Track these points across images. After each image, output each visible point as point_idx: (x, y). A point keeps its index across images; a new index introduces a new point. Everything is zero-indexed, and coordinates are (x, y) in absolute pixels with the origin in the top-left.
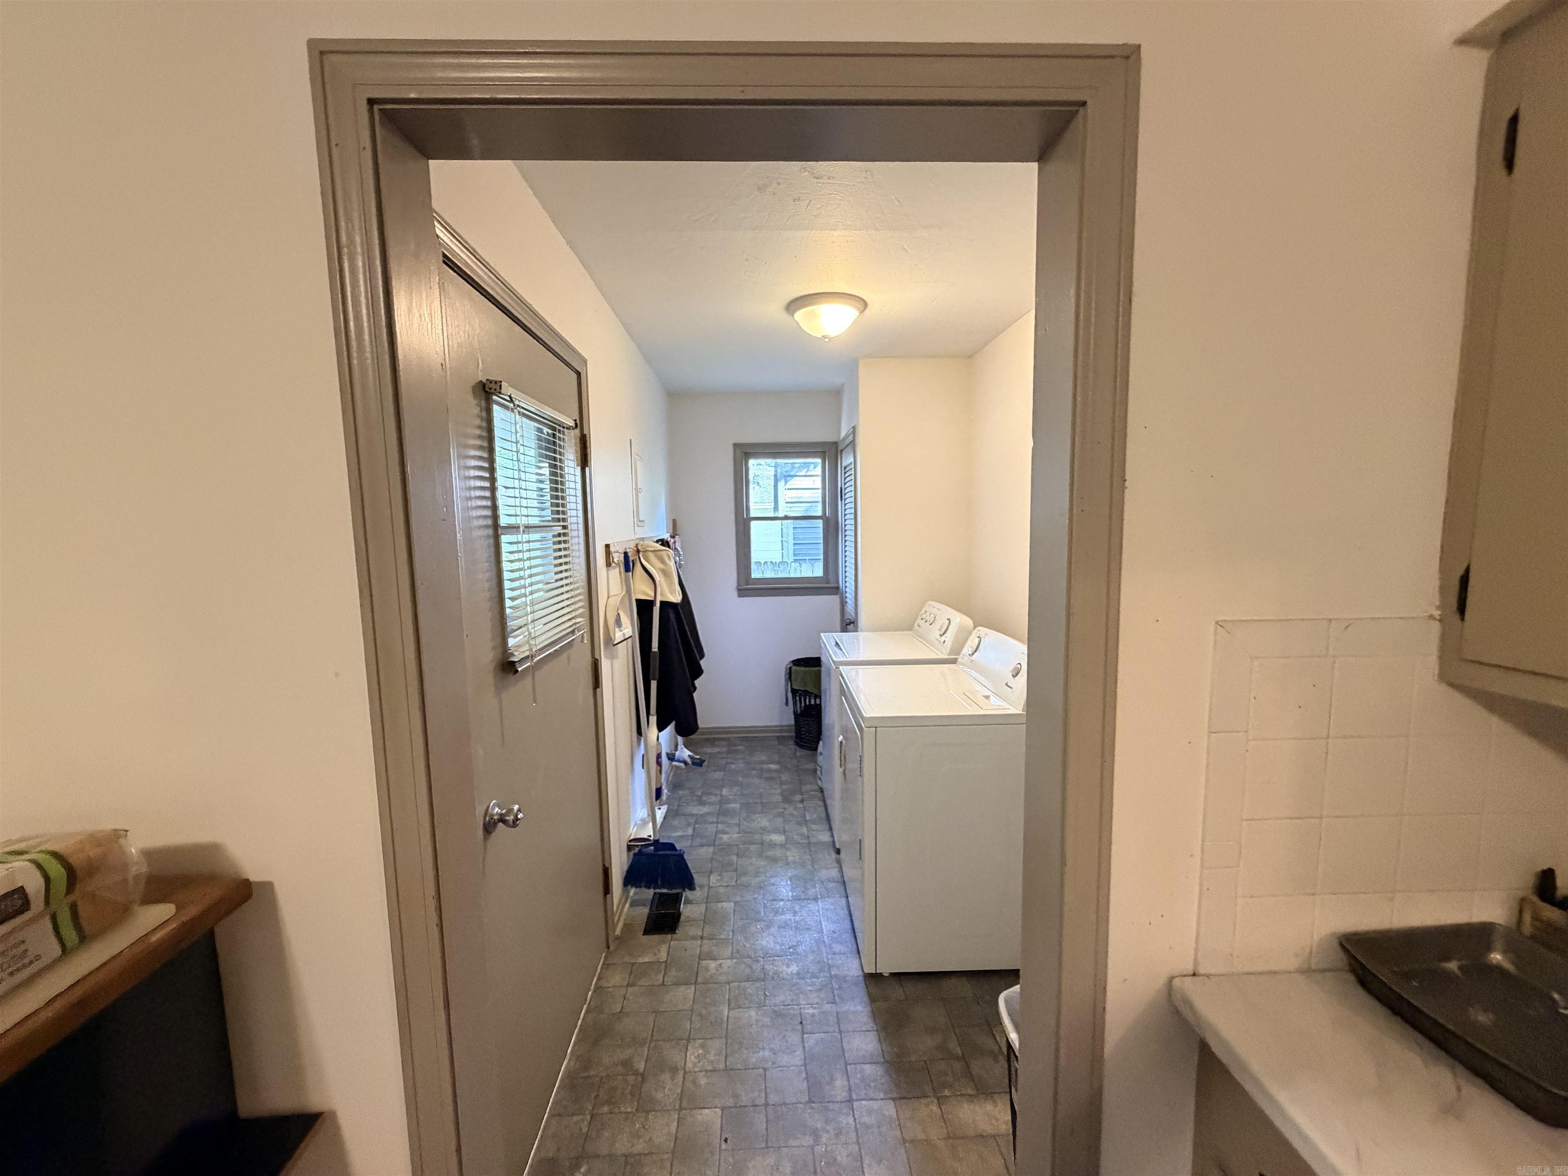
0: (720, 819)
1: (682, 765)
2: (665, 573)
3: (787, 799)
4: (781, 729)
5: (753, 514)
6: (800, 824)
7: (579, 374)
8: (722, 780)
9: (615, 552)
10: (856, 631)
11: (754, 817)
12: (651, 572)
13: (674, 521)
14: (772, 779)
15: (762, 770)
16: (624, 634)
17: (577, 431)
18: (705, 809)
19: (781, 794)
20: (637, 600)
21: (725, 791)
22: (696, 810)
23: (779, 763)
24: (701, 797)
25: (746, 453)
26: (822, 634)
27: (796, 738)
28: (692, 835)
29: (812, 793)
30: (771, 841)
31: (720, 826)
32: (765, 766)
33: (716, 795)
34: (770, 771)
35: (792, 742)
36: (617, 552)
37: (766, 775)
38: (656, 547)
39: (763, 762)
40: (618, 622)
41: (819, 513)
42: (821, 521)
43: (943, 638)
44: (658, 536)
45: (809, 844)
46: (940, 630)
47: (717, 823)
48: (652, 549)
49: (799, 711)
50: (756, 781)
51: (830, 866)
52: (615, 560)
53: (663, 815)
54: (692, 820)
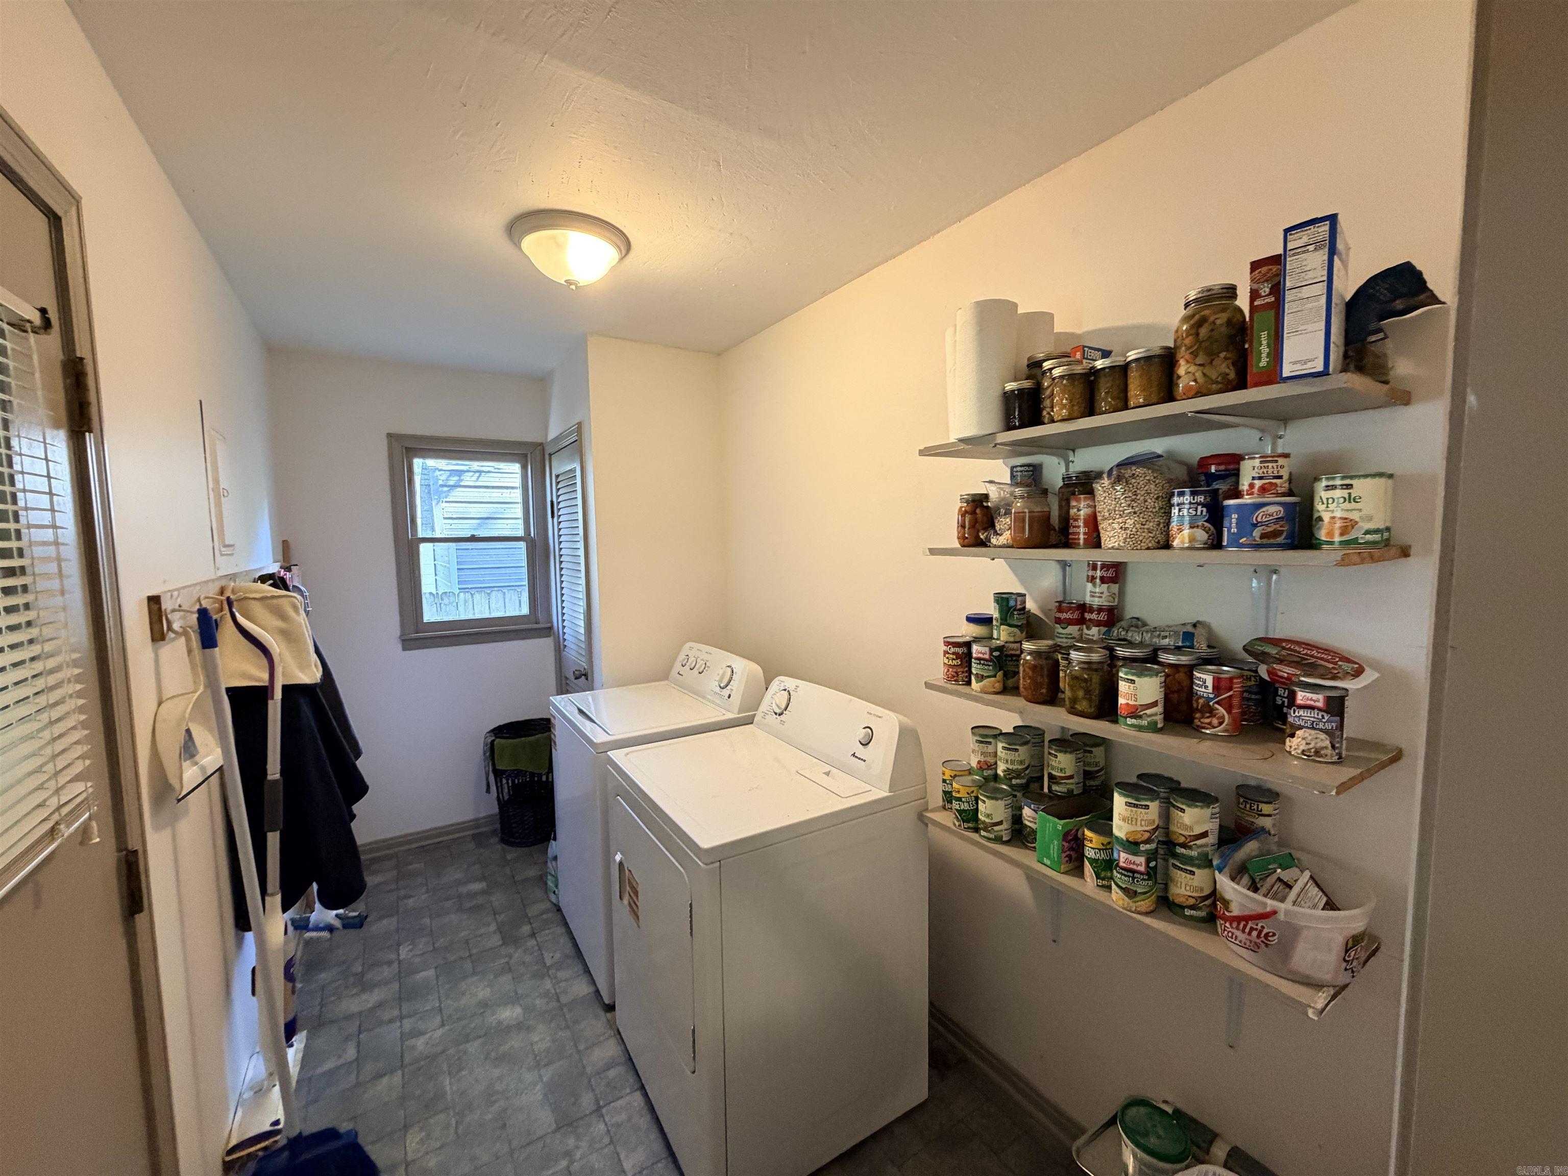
0: (406, 1008)
1: (325, 934)
2: (288, 636)
3: (509, 938)
4: (476, 823)
5: (421, 534)
6: (540, 976)
7: (55, 221)
8: (397, 930)
9: (174, 611)
10: (591, 688)
11: (463, 986)
12: (262, 641)
13: (285, 544)
14: (478, 908)
15: (460, 896)
16: (203, 769)
17: (53, 339)
18: (372, 998)
19: (500, 930)
20: (229, 690)
21: (404, 952)
22: (354, 1004)
23: (483, 878)
24: (362, 974)
25: (408, 449)
26: (551, 698)
27: (503, 833)
28: (357, 1060)
29: (545, 916)
30: (499, 1022)
31: (407, 1024)
32: (464, 890)
33: (390, 963)
34: (472, 895)
35: (494, 840)
36: (180, 609)
37: (468, 905)
38: (264, 591)
39: (459, 883)
40: (189, 749)
41: (521, 533)
42: (522, 545)
43: (726, 692)
44: (260, 569)
45: (561, 1008)
46: (721, 681)
47: (401, 1018)
48: (258, 596)
49: (506, 797)
50: (454, 918)
51: (602, 1038)
52: (176, 626)
53: (300, 1055)
54: (353, 1027)
